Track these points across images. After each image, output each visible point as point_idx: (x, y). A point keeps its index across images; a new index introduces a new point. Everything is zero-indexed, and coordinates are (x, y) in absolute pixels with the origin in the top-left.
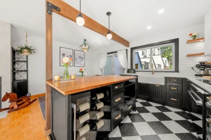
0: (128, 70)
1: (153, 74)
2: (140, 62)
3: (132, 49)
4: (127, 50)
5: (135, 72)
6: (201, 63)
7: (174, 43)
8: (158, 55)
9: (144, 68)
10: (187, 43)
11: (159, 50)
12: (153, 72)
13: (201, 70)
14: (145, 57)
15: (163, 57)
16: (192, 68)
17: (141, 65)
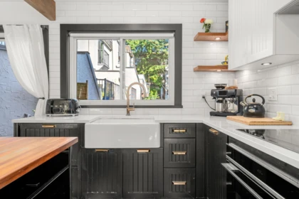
0: (51, 102)
1: (128, 113)
2: (95, 80)
3: (66, 30)
4: (45, 30)
5: (73, 109)
6: (218, 87)
7: (172, 35)
8: (131, 67)
9: (102, 94)
10: (196, 40)
11: (131, 57)
12: (129, 108)
13: (219, 101)
14: (105, 69)
15: (138, 72)
16: (204, 97)
17: (97, 87)
